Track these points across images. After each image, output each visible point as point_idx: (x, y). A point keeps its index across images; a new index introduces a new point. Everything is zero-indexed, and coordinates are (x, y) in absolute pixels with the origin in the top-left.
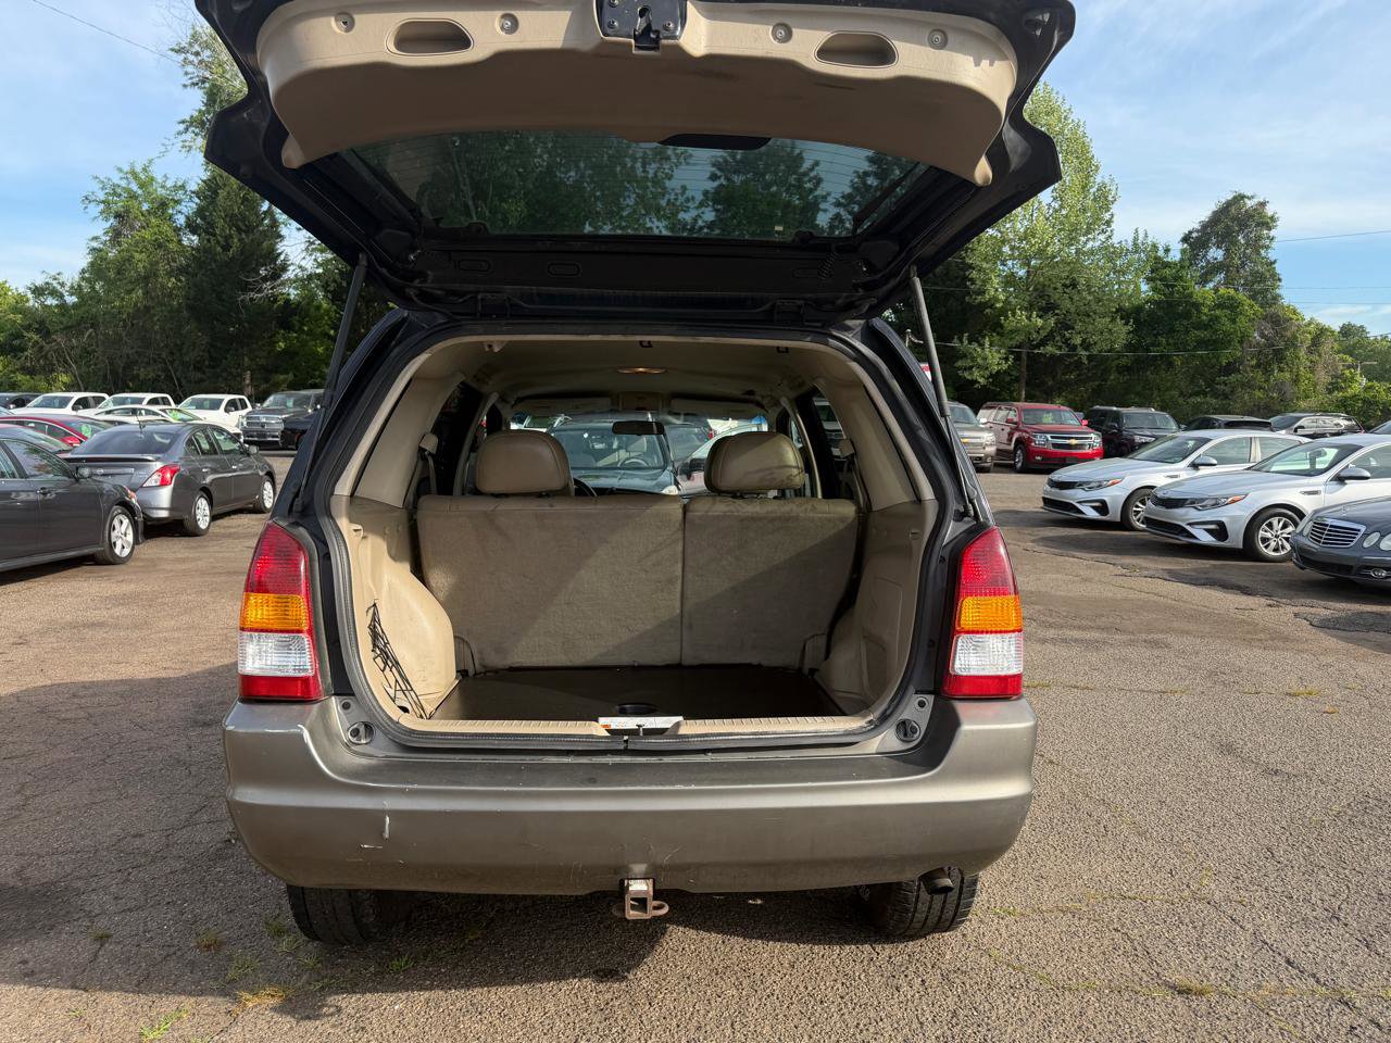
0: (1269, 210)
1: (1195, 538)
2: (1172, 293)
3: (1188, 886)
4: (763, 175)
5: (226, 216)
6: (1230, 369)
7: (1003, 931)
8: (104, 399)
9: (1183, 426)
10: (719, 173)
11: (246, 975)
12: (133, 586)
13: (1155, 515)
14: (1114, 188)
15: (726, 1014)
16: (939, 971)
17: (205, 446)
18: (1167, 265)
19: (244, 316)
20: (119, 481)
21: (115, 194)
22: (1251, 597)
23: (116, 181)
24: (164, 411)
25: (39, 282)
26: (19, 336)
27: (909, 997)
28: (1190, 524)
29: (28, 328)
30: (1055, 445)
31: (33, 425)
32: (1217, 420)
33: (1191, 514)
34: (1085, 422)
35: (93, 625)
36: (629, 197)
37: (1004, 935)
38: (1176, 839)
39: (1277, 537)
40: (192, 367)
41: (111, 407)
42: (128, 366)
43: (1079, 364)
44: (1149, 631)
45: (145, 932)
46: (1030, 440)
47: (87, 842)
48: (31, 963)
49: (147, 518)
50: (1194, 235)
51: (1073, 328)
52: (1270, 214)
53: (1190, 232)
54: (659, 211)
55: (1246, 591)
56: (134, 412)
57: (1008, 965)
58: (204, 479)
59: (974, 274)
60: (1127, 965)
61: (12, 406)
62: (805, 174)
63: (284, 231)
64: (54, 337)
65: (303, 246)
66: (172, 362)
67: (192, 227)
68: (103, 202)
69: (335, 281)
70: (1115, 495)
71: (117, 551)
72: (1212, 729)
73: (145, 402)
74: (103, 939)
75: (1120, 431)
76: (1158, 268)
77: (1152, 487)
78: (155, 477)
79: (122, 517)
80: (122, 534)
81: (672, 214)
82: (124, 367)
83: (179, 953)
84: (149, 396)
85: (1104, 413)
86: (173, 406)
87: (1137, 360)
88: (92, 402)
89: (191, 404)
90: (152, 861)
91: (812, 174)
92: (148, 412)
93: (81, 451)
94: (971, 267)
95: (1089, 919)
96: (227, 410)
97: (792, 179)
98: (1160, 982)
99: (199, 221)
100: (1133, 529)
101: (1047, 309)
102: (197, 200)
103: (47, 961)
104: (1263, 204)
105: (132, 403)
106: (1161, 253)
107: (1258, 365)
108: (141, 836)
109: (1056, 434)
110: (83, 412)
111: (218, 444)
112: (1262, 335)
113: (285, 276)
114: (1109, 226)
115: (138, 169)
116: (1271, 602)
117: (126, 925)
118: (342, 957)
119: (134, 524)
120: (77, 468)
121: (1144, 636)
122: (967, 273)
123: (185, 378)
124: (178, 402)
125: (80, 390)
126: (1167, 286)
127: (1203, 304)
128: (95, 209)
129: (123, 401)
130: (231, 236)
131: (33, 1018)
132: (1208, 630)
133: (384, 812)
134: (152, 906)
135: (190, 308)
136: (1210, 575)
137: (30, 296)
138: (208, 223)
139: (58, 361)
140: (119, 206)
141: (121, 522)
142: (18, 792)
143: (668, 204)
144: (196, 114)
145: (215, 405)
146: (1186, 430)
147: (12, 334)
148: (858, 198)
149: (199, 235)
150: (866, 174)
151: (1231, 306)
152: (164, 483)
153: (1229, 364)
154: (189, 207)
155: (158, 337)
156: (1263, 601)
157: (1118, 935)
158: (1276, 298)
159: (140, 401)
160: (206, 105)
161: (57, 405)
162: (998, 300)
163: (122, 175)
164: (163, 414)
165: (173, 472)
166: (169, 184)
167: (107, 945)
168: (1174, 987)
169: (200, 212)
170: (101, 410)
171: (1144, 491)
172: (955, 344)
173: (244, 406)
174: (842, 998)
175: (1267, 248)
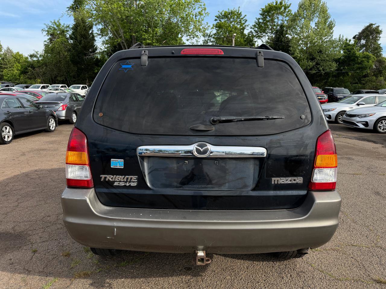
0: (380, 29)
1: (359, 126)
2: (350, 54)
3: (373, 242)
4: (230, 19)
5: (80, 35)
6: (365, 76)
7: (315, 257)
8: (49, 86)
9: (352, 93)
10: (217, 19)
11: (77, 266)
12: (55, 138)
13: (346, 119)
14: (334, 22)
15: (227, 286)
16: (295, 272)
17: (74, 99)
18: (349, 45)
19: (86, 63)
20: (51, 109)
21: (50, 29)
22: (376, 144)
23: (50, 25)
24: (65, 89)
25: (32, 53)
26: (27, 69)
27: (287, 281)
28: (357, 122)
29: (29, 67)
31: (29, 93)
32: (362, 91)
33: (358, 119)
34: (323, 92)
35: (43, 150)
36: (191, 26)
37: (316, 259)
38: (366, 225)
39: (384, 126)
40: (72, 77)
41: (51, 88)
42: (55, 77)
43: (321, 75)
44: (347, 155)
45: (47, 250)
47: (34, 218)
48: (13, 260)
49: (59, 119)
50: (357, 36)
51: (320, 65)
52: (380, 30)
53: (356, 36)
54: (200, 30)
55: (375, 142)
56: (57, 90)
57: (318, 270)
58: (75, 108)
59: (291, 49)
60: (358, 271)
61: (25, 88)
62: (242, 19)
63: (96, 38)
64: (35, 69)
65: (101, 43)
66: (67, 76)
67: (71, 38)
68: (47, 31)
69: (110, 53)
70: (333, 113)
71: (51, 128)
72: (371, 187)
73: (60, 87)
74: (35, 252)
75: (333, 94)
76: (346, 46)
77: (345, 111)
78: (61, 108)
79: (52, 119)
80: (52, 124)
81: (204, 31)
82: (54, 78)
83: (57, 257)
84: (61, 85)
85: (329, 89)
86: (67, 88)
87: (338, 74)
88: (46, 87)
89: (72, 87)
90: (52, 225)
91: (244, 19)
92: (61, 90)
93: (41, 101)
94: (290, 47)
95: (343, 253)
96: (82, 89)
97: (238, 20)
98: (370, 278)
99: (73, 36)
100: (339, 123)
101: (313, 59)
102: (72, 30)
103: (17, 259)
104: (378, 27)
105: (56, 87)
106: (348, 42)
107: (374, 75)
108: (50, 216)
110: (44, 90)
111: (78, 99)
112: (376, 66)
113: (97, 52)
114: (332, 34)
115: (56, 21)
116: (383, 146)
117: (42, 247)
118: (106, 260)
119: (55, 121)
120: (39, 106)
121: (345, 156)
122: (289, 49)
123: (71, 80)
124: (68, 87)
125: (43, 84)
126: (348, 51)
127: (359, 57)
128: (45, 33)
129: (54, 87)
130: (82, 40)
131: (10, 280)
132: (365, 154)
133: (114, 227)
134: (51, 240)
135: (71, 60)
136: (363, 138)
137: (29, 58)
138: (75, 37)
139: (37, 76)
140: (51, 32)
141: (52, 120)
142: (17, 201)
143: (203, 28)
144: (71, 5)
145: (78, 88)
146: (353, 94)
147: (25, 68)
148: (257, 26)
149: (73, 40)
150: (259, 19)
151: (368, 58)
152: (63, 110)
153: (365, 74)
154: (70, 32)
155: (63, 69)
156: (381, 145)
157: (353, 260)
158: (381, 55)
159: (58, 87)
160: (74, 3)
161: (37, 88)
162: (298, 56)
163: (52, 23)
164: (65, 90)
165: (66, 106)
166: (65, 26)
167: (36, 254)
168: (375, 280)
169: (73, 33)
170: (48, 89)
171: (342, 112)
173: (86, 88)
174: (265, 281)
175: (378, 40)
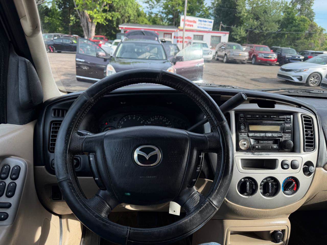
2: (289, 16)
6: (299, 38)
18: (289, 8)
30: (265, 57)
34: (272, 51)
43: (264, 35)
46: (257, 55)
51: (263, 25)
75: (281, 54)
76: (287, 8)
77: (317, 72)
85: (276, 49)
100: (309, 86)
101: (257, 19)
106: (288, 5)
107: (306, 38)
109: (265, 54)
126: (288, 14)
127: (297, 20)
151: (304, 21)
162: (244, 15)
172: (232, 27)
175: (312, 5)
